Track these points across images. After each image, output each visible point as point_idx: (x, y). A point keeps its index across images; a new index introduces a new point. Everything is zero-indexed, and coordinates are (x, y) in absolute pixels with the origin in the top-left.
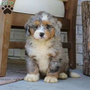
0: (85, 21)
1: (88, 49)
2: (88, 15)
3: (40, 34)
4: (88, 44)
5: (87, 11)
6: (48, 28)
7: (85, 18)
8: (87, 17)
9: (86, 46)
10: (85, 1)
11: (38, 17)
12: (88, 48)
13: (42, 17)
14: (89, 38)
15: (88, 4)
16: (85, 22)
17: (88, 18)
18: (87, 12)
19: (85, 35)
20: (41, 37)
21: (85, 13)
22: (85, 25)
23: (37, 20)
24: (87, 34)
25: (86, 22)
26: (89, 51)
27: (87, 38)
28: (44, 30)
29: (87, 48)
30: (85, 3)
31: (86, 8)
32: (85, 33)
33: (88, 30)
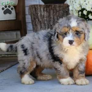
2: (36, 16)
3: (69, 42)
7: (34, 18)
20: (71, 45)
21: (34, 14)
25: (35, 22)
28: (73, 37)
30: (32, 6)
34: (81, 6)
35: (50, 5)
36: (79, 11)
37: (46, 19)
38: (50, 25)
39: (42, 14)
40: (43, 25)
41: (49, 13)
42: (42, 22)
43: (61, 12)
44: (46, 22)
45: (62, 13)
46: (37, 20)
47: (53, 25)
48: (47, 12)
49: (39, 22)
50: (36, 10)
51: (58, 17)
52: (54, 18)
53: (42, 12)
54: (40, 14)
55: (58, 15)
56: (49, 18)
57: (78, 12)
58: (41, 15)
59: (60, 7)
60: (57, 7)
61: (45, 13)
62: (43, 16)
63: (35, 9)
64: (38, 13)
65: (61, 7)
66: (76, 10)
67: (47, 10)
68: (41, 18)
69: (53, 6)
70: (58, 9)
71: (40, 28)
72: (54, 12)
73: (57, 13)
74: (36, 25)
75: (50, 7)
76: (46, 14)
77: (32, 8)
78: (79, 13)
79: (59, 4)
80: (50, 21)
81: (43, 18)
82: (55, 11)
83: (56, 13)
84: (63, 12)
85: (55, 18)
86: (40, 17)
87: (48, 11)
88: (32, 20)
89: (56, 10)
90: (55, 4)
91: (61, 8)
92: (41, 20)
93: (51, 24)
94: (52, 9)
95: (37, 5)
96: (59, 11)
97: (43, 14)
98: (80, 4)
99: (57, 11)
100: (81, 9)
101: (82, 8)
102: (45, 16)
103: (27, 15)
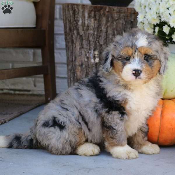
0: (69, 34)
1: (76, 76)
2: (74, 26)
3: (134, 72)
4: (76, 69)
5: (72, 18)
6: (148, 61)
7: (70, 29)
8: (72, 28)
9: (72, 71)
10: (69, 4)
11: (129, 40)
12: (77, 74)
13: (137, 39)
14: (77, 60)
15: (74, 9)
16: (70, 36)
17: (74, 29)
18: (72, 21)
19: (71, 55)
20: (136, 78)
21: (70, 21)
22: (70, 40)
23: (127, 46)
24: (74, 54)
25: (72, 36)
26: (77, 79)
27: (74, 60)
29: (74, 75)
30: (68, 6)
31: (71, 14)
32: (70, 52)
33: (75, 47)
34: (160, 17)
35: (101, 8)
36: (155, 26)
37: (92, 32)
38: (98, 44)
39: (86, 23)
40: (85, 42)
41: (99, 21)
42: (84, 38)
43: (121, 21)
44: (91, 39)
45: (123, 24)
46: (75, 32)
47: (104, 44)
48: (95, 20)
49: (78, 36)
50: (74, 14)
51: (116, 32)
52: (107, 32)
53: (86, 18)
54: (82, 22)
55: (115, 27)
56: (98, 31)
57: (153, 27)
58: (83, 24)
59: (120, 12)
60: (114, 11)
61: (90, 20)
62: (88, 26)
63: (74, 11)
64: (78, 21)
65: (122, 13)
66: (149, 23)
67: (95, 15)
68: (83, 30)
69: (107, 10)
70: (116, 16)
71: (80, 48)
72: (107, 21)
73: (113, 24)
74: (73, 42)
75: (102, 12)
76: (92, 23)
77: (68, 10)
78: (154, 29)
79: (119, 8)
80: (99, 37)
81: (88, 30)
82: (110, 19)
83: (112, 22)
84: (126, 22)
85: (110, 32)
86: (81, 29)
87: (97, 18)
88: (65, 32)
89: (112, 18)
90: (111, 7)
91: (122, 15)
92: (82, 33)
93: (102, 43)
94: (104, 14)
95: (77, 5)
96: (117, 20)
97: (88, 23)
98: (159, 14)
99: (113, 20)
100: (158, 23)
101: (162, 20)
102: (91, 28)
103: (56, 19)
